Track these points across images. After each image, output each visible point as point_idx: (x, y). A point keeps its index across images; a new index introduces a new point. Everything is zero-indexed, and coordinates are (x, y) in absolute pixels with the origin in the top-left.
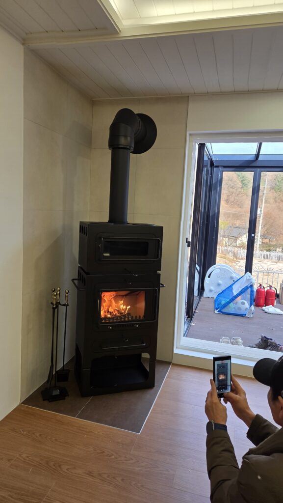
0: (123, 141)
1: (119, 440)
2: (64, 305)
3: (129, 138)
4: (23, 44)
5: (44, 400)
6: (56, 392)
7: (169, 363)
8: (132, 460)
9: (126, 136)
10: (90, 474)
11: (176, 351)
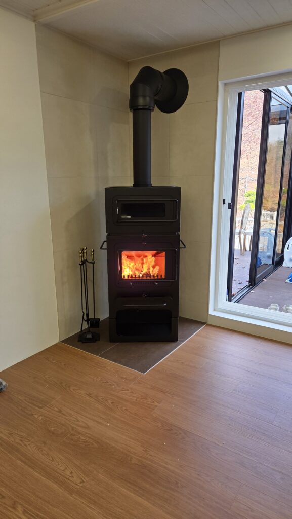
0: (141, 102)
1: (125, 376)
2: (91, 263)
3: (148, 99)
4: (34, 21)
5: (79, 341)
6: (89, 336)
7: (203, 323)
8: (128, 390)
9: (144, 97)
10: (89, 395)
11: (211, 312)
